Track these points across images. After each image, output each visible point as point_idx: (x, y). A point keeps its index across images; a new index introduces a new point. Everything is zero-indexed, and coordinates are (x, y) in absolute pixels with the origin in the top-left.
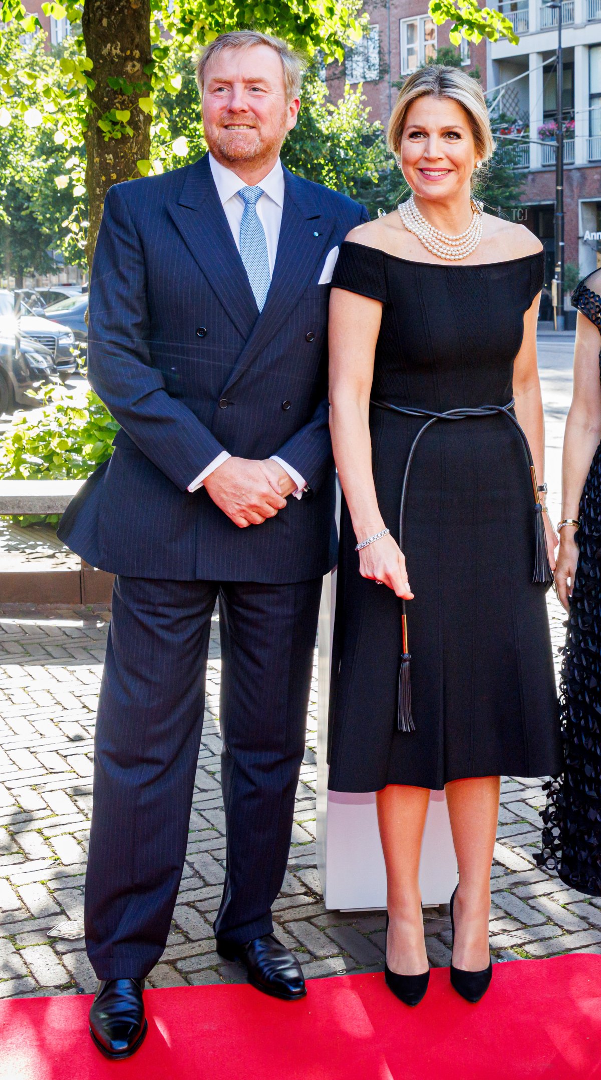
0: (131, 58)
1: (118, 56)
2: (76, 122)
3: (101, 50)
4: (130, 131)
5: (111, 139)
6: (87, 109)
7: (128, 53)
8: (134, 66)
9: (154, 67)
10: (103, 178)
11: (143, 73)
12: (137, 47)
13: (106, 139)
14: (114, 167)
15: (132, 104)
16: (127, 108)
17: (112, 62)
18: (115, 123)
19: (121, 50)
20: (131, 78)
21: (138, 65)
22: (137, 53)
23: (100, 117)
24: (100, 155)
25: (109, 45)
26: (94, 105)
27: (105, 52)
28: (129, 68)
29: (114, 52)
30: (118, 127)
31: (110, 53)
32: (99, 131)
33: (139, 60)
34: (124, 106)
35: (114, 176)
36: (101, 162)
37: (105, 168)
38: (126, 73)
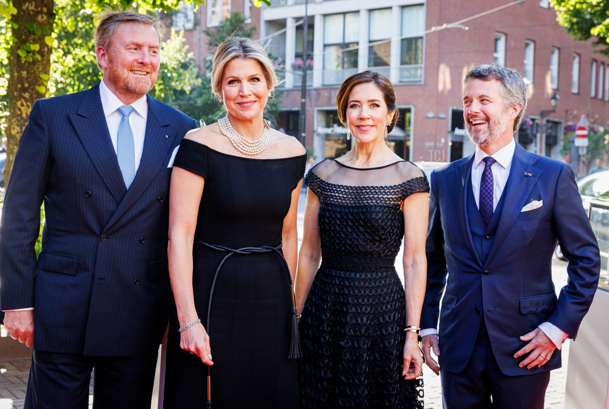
0: (42, 12)
1: (33, 11)
2: (4, 50)
3: (22, 6)
4: (38, 57)
5: (26, 62)
6: (11, 43)
7: (40, 9)
8: (43, 17)
9: (55, 18)
10: (19, 86)
11: (49, 22)
12: (45, 6)
13: (23, 62)
14: (27, 79)
15: (41, 40)
16: (37, 43)
17: (29, 14)
18: (28, 52)
19: (36, 7)
20: (40, 25)
21: (45, 17)
22: (45, 10)
23: (19, 48)
24: (18, 72)
25: (27, 4)
26: (16, 40)
27: (24, 7)
28: (39, 18)
29: (30, 8)
30: (31, 54)
31: (28, 8)
32: (19, 57)
33: (46, 14)
34: (35, 41)
35: (26, 85)
36: (18, 76)
37: (21, 80)
38: (38, 22)
